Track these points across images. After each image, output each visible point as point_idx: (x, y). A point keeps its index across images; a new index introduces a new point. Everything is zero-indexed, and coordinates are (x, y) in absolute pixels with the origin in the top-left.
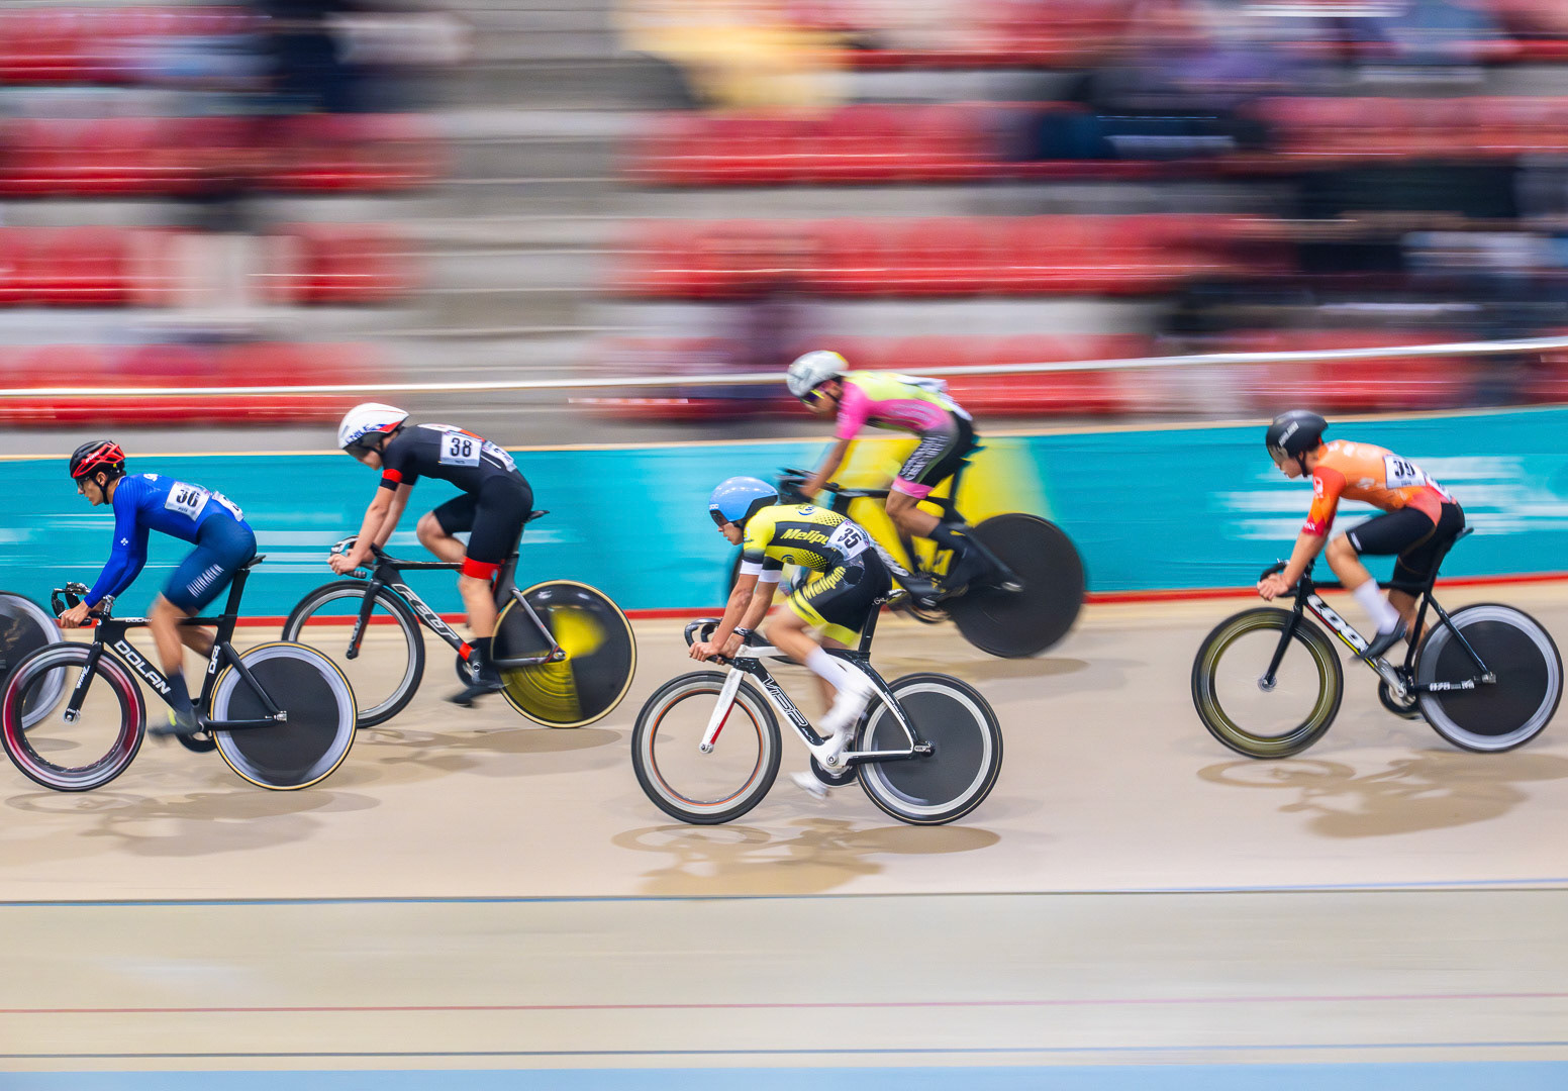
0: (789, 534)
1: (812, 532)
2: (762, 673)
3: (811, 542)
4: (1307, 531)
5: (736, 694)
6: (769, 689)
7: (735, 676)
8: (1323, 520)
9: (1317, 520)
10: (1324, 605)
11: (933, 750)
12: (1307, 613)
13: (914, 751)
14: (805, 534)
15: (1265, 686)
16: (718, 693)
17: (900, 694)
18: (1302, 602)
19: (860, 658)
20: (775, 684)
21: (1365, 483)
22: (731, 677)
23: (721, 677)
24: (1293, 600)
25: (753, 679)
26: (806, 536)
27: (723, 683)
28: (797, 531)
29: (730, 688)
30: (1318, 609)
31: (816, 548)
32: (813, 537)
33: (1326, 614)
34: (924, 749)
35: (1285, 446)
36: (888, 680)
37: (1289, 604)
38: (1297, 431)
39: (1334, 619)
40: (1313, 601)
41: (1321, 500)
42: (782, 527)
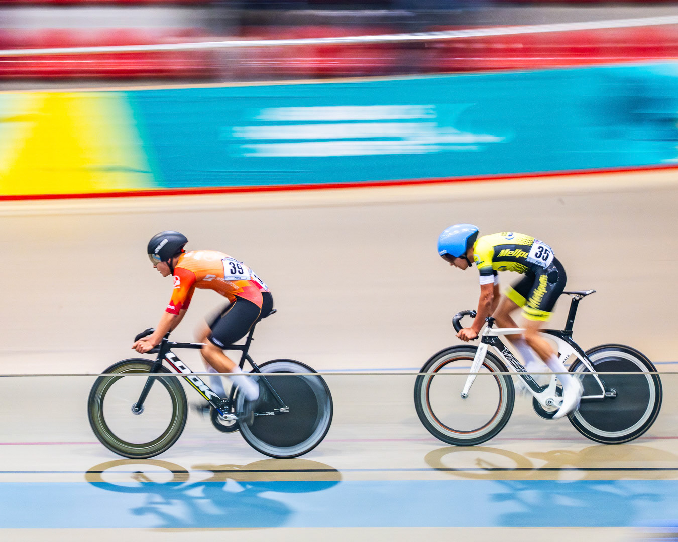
0: (504, 253)
1: (517, 250)
2: (501, 347)
3: (517, 257)
4: (169, 310)
5: (484, 361)
6: (506, 356)
7: (483, 348)
8: (180, 303)
9: (176, 303)
10: (176, 359)
11: (616, 394)
12: (165, 364)
13: (605, 396)
14: (512, 252)
15: (137, 411)
16: (472, 360)
17: (594, 358)
18: (162, 356)
19: (566, 335)
20: (509, 353)
21: (209, 278)
22: (481, 349)
23: (474, 349)
24: (156, 355)
25: (495, 351)
26: (514, 253)
27: (475, 353)
28: (508, 250)
29: (480, 356)
30: (172, 361)
31: (521, 261)
32: (518, 254)
33: (178, 364)
34: (612, 394)
35: (158, 254)
36: (585, 350)
37: (154, 357)
38: (167, 244)
39: (183, 368)
40: (169, 356)
41: (179, 290)
42: (498, 250)
